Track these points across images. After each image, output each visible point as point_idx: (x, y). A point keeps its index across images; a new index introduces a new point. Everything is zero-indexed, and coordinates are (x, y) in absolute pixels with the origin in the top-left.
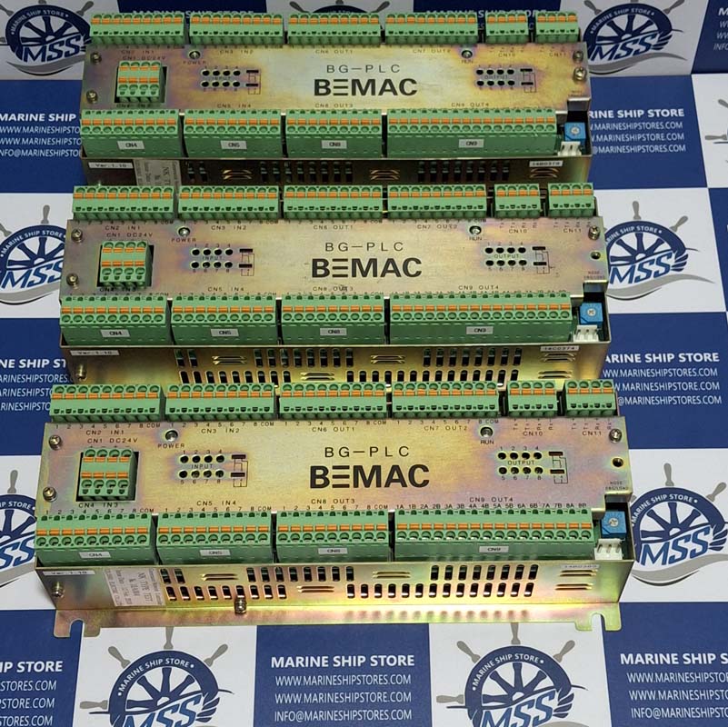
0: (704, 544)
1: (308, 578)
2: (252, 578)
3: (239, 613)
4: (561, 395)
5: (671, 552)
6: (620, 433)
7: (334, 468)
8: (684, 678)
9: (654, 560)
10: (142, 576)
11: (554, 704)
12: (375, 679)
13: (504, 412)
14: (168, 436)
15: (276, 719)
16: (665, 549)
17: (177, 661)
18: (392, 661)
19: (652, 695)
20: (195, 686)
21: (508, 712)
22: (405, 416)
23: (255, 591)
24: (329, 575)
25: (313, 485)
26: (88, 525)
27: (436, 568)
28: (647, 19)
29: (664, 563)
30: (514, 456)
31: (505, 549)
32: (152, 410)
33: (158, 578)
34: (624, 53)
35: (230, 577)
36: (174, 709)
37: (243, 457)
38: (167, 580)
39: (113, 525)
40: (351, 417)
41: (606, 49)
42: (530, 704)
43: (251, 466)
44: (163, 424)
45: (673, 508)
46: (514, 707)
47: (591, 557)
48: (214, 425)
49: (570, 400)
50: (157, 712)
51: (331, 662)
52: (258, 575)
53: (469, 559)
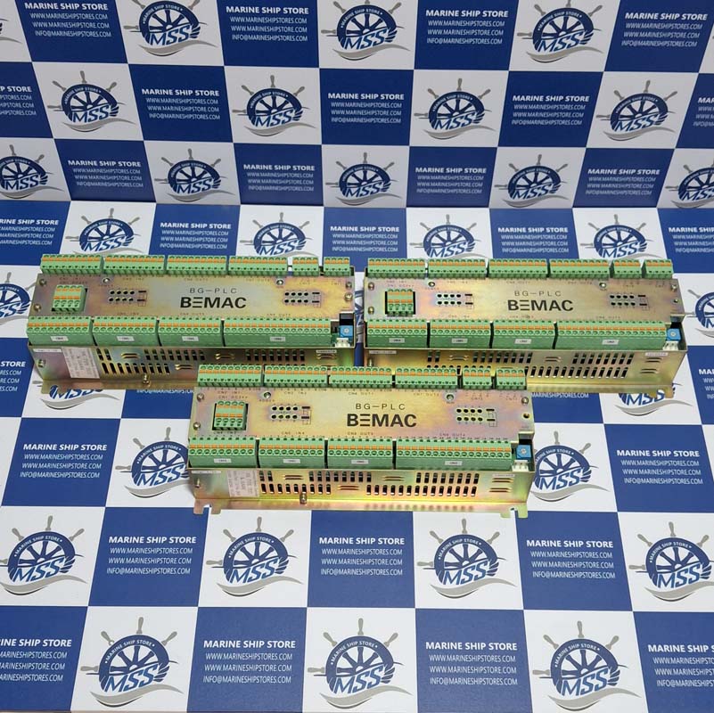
0: (577, 478)
1: (344, 480)
2: (312, 479)
3: (302, 503)
4: (494, 379)
5: (558, 482)
6: (528, 399)
7: (361, 415)
8: (564, 555)
9: (547, 487)
10: (248, 475)
11: (487, 568)
12: (381, 551)
13: (460, 386)
14: (265, 395)
15: (322, 573)
16: (554, 481)
17: (263, 539)
18: (391, 541)
19: (545, 564)
20: (274, 553)
21: (460, 572)
22: (403, 387)
23: (312, 489)
24: (357, 478)
25: (349, 424)
26: (219, 443)
27: (419, 475)
28: (546, 175)
29: (553, 488)
30: (466, 411)
31: (460, 463)
32: (257, 380)
33: (257, 477)
34: (532, 195)
35: (298, 477)
36: (262, 566)
37: (308, 408)
38: (262, 479)
39: (234, 443)
40: (372, 387)
41: (521, 192)
42: (473, 568)
43: (313, 413)
44: (262, 388)
45: (559, 457)
46: (463, 569)
47: (510, 469)
48: (292, 390)
49: (499, 380)
50: (252, 568)
51: (355, 541)
52: (315, 478)
53: (439, 469)
